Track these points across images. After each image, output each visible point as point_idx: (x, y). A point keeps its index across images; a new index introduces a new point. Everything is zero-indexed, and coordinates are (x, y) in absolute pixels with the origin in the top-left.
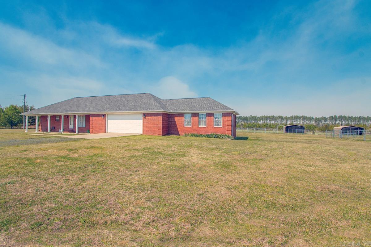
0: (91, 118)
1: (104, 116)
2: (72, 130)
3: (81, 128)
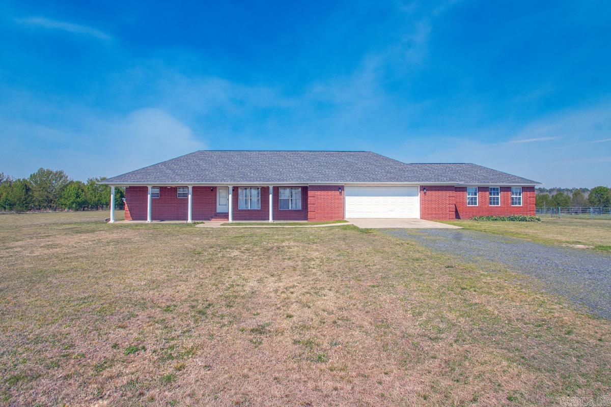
0: (310, 193)
1: (340, 188)
2: (225, 216)
3: (249, 210)
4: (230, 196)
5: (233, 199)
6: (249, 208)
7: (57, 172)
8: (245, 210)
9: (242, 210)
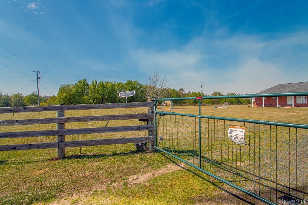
2: (291, 105)
3: (301, 104)
4: (293, 99)
5: (294, 100)
6: (302, 103)
7: (219, 92)
8: (300, 104)
9: (298, 104)
